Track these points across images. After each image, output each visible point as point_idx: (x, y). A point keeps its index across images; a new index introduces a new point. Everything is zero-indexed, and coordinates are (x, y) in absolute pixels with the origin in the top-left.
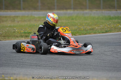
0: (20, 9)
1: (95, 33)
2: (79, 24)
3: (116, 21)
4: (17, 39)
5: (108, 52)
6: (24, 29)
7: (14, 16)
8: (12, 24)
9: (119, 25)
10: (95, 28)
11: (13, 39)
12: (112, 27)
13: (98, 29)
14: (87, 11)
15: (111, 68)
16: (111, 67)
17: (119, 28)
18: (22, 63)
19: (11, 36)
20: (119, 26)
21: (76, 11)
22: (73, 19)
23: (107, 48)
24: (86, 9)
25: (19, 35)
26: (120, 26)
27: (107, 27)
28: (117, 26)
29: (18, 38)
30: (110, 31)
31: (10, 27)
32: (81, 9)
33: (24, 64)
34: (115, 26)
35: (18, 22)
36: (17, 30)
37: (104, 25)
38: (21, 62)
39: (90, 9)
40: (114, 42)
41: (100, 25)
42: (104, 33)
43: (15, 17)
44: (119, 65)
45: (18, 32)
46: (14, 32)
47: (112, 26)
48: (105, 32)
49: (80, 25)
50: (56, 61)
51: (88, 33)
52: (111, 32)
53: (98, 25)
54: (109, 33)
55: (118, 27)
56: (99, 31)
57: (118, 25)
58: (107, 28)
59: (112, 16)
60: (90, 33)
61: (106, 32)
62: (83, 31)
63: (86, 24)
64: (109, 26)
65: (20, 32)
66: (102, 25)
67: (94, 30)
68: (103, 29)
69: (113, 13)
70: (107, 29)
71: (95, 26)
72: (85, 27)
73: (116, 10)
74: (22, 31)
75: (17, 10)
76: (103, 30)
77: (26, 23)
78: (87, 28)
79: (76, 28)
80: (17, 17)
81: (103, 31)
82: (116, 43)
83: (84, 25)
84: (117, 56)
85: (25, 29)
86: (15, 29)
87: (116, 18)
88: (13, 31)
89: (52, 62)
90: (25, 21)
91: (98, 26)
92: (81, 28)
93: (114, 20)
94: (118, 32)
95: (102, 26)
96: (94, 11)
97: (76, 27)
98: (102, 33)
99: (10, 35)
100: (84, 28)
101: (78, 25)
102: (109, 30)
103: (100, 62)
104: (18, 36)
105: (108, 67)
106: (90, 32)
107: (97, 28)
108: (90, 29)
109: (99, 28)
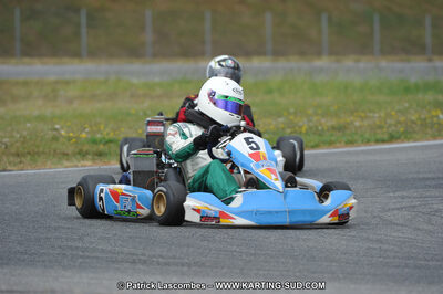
0: (77, 55)
1: (350, 143)
2: (292, 110)
3: (430, 97)
4: (66, 163)
5: (396, 212)
6: (91, 126)
7: (53, 78)
8: (48, 111)
9: (439, 112)
10: (352, 122)
11: (49, 163)
12: (413, 122)
13: (360, 127)
14: (323, 62)
15: (406, 270)
16: (407, 266)
17: (439, 124)
18: (81, 253)
19: (44, 153)
20: (437, 116)
21: (282, 63)
22: (270, 92)
23: (395, 198)
24: (319, 54)
25: (70, 150)
26: (441, 116)
27: (393, 122)
28: (432, 117)
29: (67, 160)
30: (407, 135)
31: (41, 118)
32: (302, 54)
33: (88, 257)
34: (423, 117)
35: (70, 101)
36: (63, 132)
37: (383, 114)
38: (77, 248)
39: (332, 53)
40: (421, 176)
41: (370, 111)
42: (383, 141)
43: (57, 82)
44: (438, 261)
45: (69, 139)
46: (55, 139)
47: (414, 118)
48: (386, 137)
49: (295, 113)
50: (205, 243)
51: (324, 143)
52: (408, 140)
53: (363, 115)
54: (403, 142)
55: (435, 120)
56: (367, 136)
57: (434, 113)
58: (396, 126)
59: (413, 79)
60: (331, 144)
61: (392, 139)
62: (307, 133)
63: (320, 112)
64: (402, 119)
65: (77, 138)
66: (374, 112)
67: (348, 132)
68: (380, 127)
69: (416, 68)
70: (393, 128)
71: (352, 118)
72: (315, 119)
73: (430, 60)
74: (84, 135)
75: (66, 60)
76: (378, 131)
77: (99, 106)
78: (321, 125)
79: (282, 126)
80: (67, 83)
81: (379, 137)
82: (428, 179)
83: (310, 111)
84: (430, 227)
85: (95, 128)
86: (57, 126)
87: (427, 87)
88: (51, 134)
89: (191, 249)
90: (94, 97)
91: (362, 119)
92: (301, 123)
93: (420, 96)
94: (435, 138)
95: (377, 115)
96: (349, 62)
97: (281, 120)
98: (378, 141)
99: (41, 149)
100: (311, 124)
101: (289, 114)
102: (402, 130)
103: (368, 248)
104: (67, 154)
105: (398, 267)
106: (333, 138)
107: (357, 124)
108: (333, 128)
109: (366, 123)
